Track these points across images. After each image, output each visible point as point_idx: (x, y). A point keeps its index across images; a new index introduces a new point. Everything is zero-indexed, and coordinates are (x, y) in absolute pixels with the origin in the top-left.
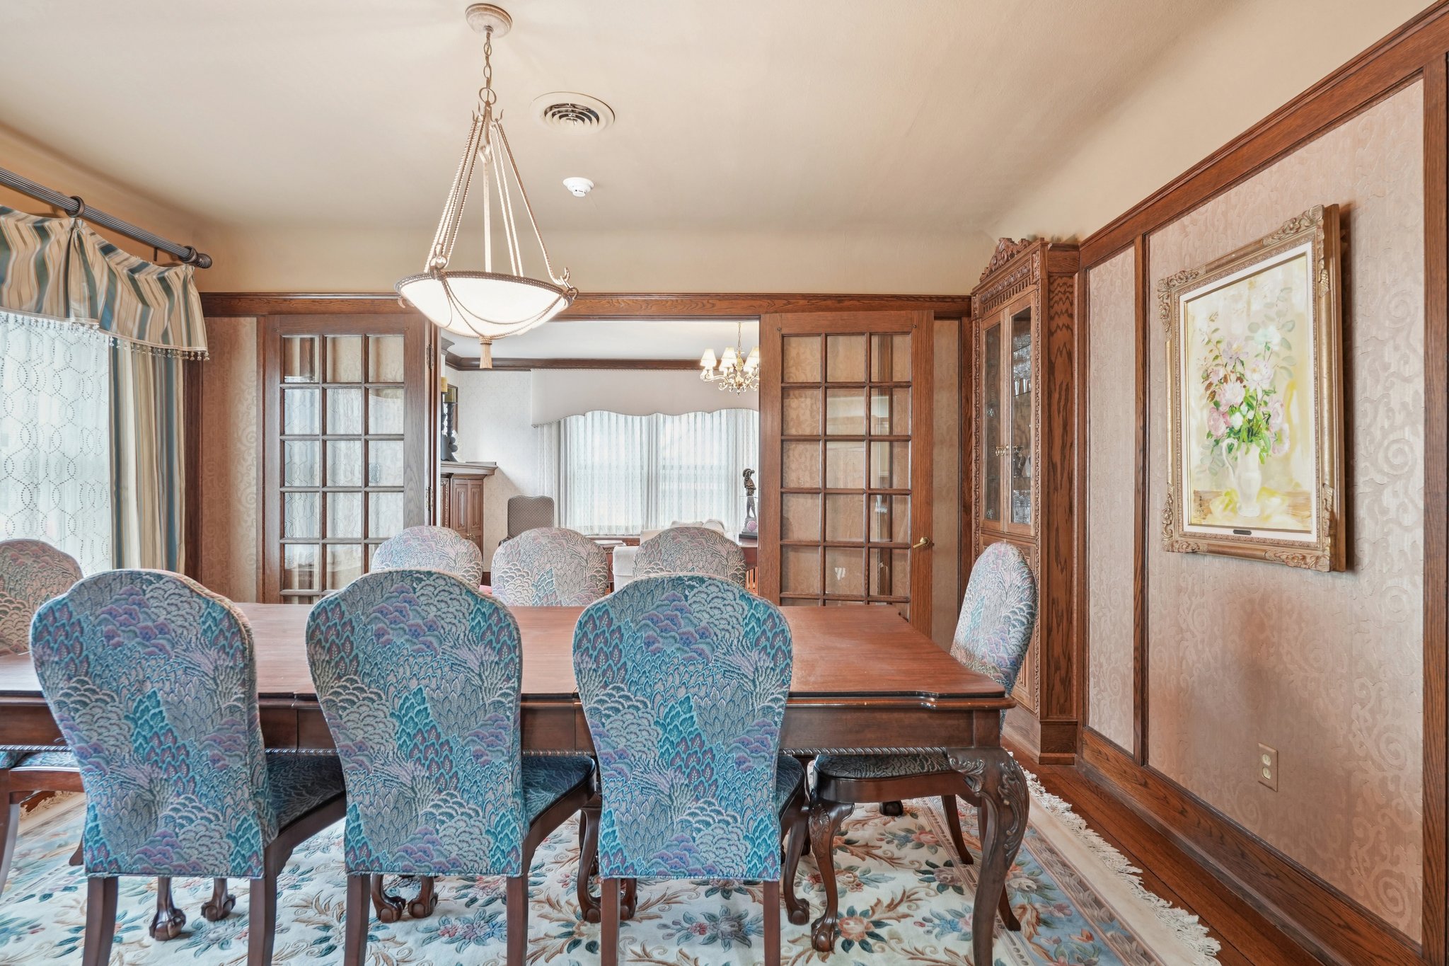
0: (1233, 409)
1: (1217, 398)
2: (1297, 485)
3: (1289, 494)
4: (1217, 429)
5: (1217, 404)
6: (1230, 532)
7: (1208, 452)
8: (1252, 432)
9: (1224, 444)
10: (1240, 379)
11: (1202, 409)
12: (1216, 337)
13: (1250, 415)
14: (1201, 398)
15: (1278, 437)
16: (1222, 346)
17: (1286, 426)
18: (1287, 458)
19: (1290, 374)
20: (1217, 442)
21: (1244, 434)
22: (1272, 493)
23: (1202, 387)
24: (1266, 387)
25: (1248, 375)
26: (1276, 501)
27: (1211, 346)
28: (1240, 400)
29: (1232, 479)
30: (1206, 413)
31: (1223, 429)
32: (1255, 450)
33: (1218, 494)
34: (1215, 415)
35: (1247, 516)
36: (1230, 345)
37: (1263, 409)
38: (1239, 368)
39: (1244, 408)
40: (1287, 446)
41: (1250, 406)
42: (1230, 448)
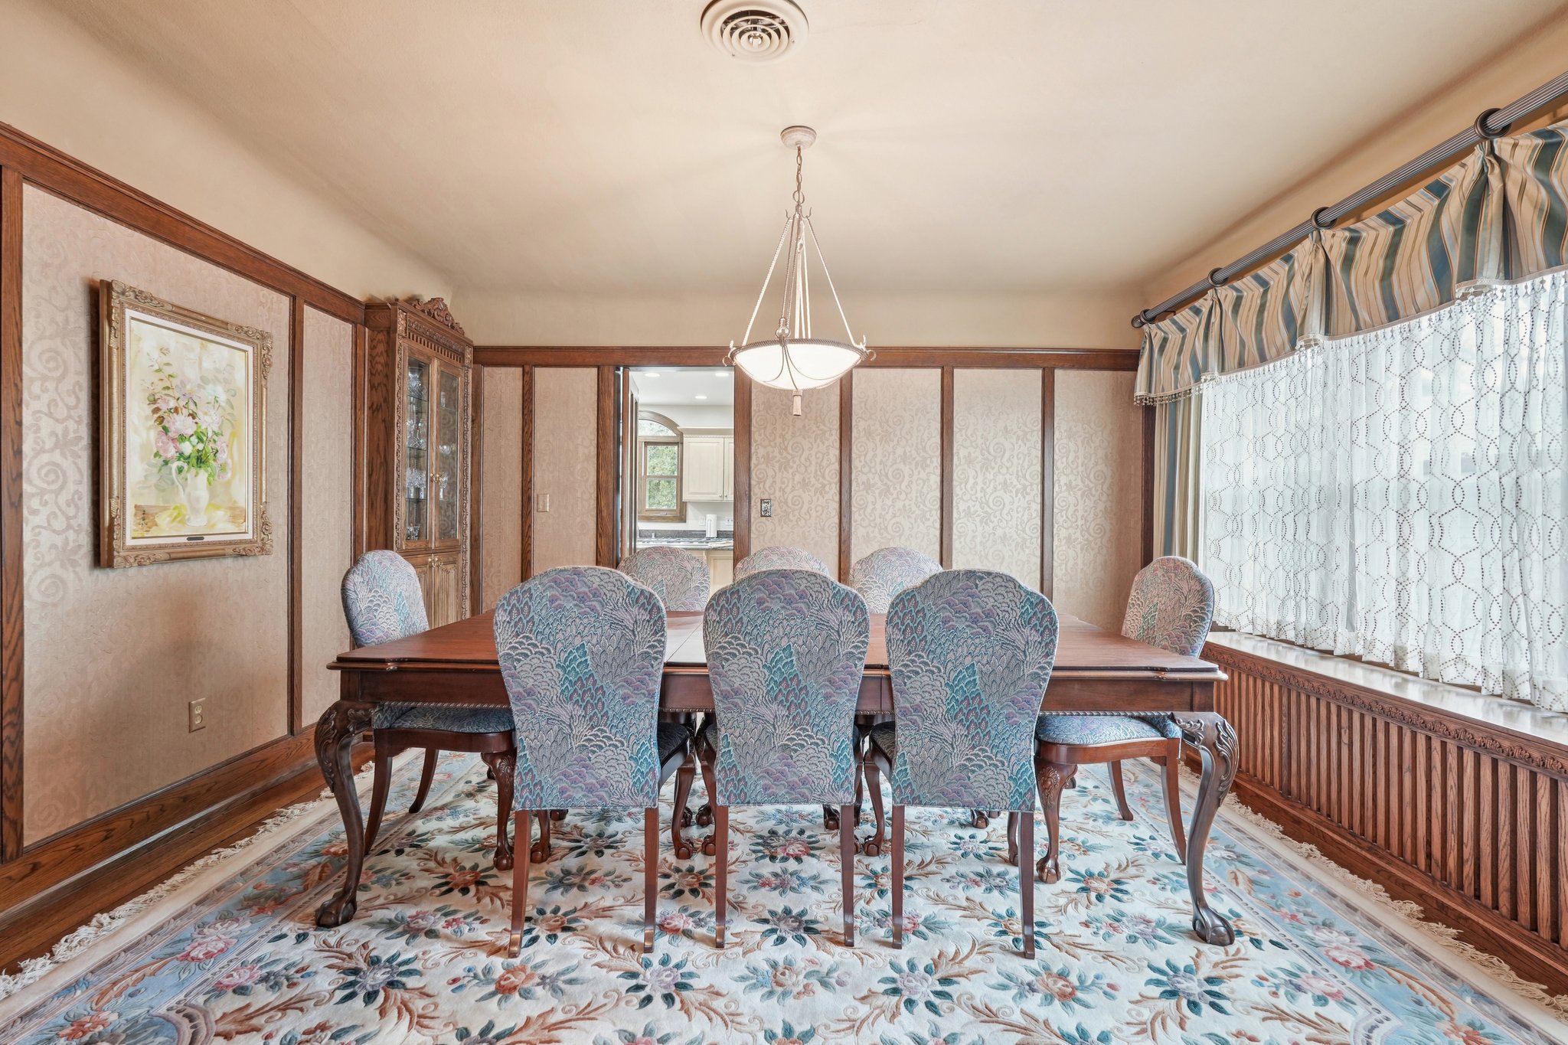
0: (182, 438)
1: (165, 423)
2: (235, 502)
3: (231, 508)
4: (166, 451)
5: (166, 430)
6: (184, 540)
7: (155, 470)
8: (200, 460)
9: (175, 465)
10: (193, 415)
11: (149, 429)
12: (168, 370)
13: (200, 446)
14: (147, 418)
15: (223, 468)
16: (175, 382)
17: (230, 461)
18: (228, 484)
19: (233, 425)
20: (166, 462)
21: (194, 461)
22: (218, 508)
23: (148, 410)
24: (216, 430)
25: (200, 414)
26: (220, 513)
27: (161, 375)
28: (190, 432)
29: (182, 497)
30: (153, 435)
31: (172, 452)
32: (203, 474)
33: (165, 509)
34: (164, 438)
35: (197, 524)
36: (183, 384)
37: (212, 444)
38: (192, 406)
39: (194, 439)
40: (229, 475)
41: (200, 440)
42: (180, 470)
